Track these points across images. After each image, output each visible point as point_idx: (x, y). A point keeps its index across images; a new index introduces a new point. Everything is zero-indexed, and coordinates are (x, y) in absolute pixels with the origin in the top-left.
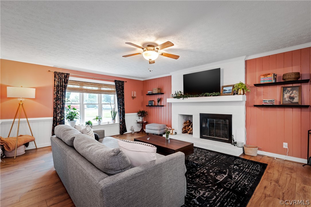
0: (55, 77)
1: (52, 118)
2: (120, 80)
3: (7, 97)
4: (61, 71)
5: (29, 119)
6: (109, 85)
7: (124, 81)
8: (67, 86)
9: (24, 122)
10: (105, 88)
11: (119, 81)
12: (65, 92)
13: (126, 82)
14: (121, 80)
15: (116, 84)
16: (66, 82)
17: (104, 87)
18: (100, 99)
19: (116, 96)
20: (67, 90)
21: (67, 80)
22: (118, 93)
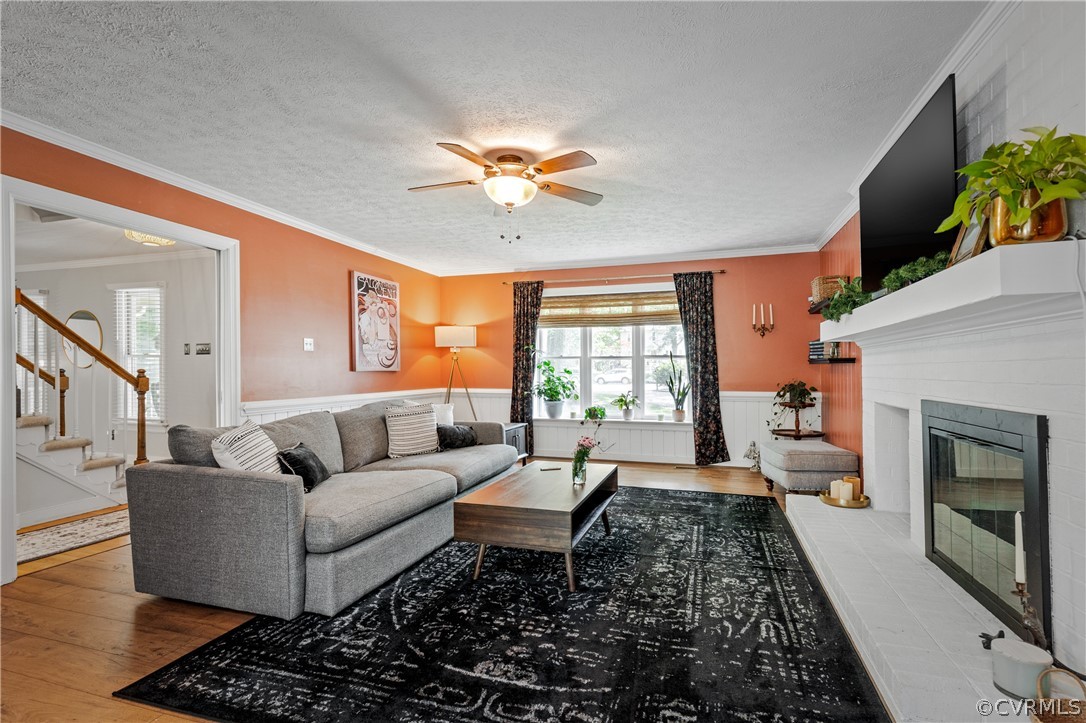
0: (515, 294)
1: (510, 391)
2: (696, 271)
3: (437, 346)
4: (526, 279)
5: (470, 390)
6: (660, 295)
7: (710, 273)
8: (538, 313)
9: (459, 395)
10: (649, 307)
11: (693, 274)
12: (534, 329)
13: (723, 272)
14: (699, 271)
15: (678, 286)
16: (537, 305)
17: (646, 301)
18: (638, 342)
19: (680, 327)
20: (539, 324)
21: (539, 299)
22: (686, 319)
